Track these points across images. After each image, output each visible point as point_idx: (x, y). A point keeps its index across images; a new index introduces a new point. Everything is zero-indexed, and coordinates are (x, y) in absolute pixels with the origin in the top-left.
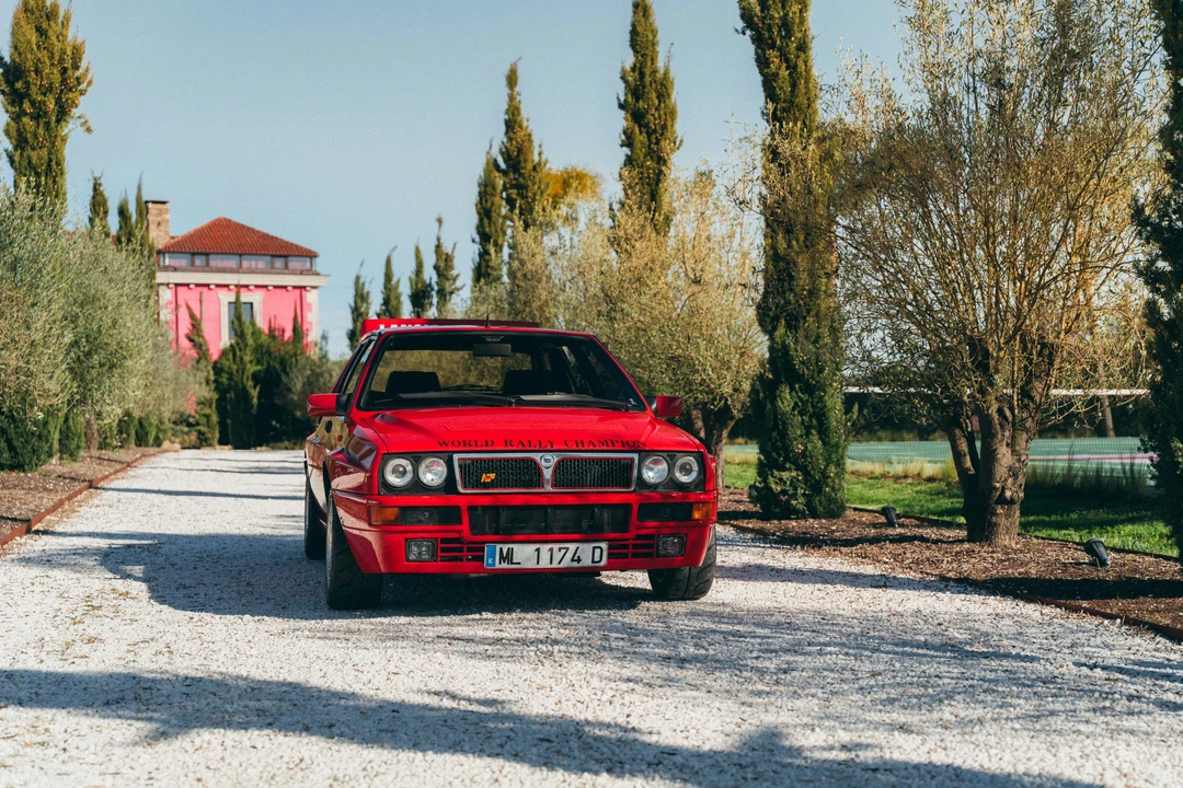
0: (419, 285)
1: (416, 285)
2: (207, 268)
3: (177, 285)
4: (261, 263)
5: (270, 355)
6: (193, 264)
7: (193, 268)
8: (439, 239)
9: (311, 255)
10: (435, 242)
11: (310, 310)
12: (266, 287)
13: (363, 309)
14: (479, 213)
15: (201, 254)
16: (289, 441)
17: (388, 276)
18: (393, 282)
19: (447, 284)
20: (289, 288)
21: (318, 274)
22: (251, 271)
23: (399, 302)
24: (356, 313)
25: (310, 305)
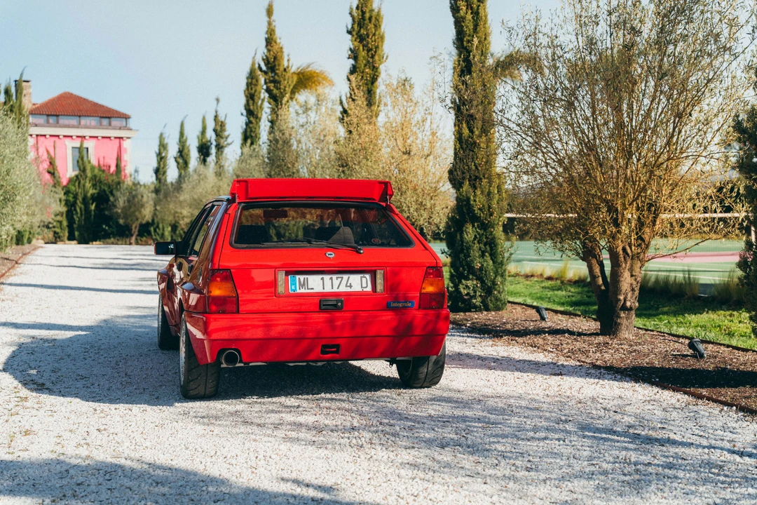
0: (204, 141)
1: (202, 140)
2: (57, 125)
3: (37, 135)
4: (93, 121)
5: (101, 182)
6: (48, 122)
7: (48, 124)
8: (216, 112)
9: (126, 117)
10: (214, 114)
11: (126, 152)
12: (97, 137)
13: (163, 155)
14: (246, 96)
15: (53, 115)
16: (114, 238)
17: (182, 134)
18: (185, 138)
19: (222, 141)
20: (112, 138)
21: (131, 130)
22: (87, 127)
23: (189, 151)
24: (159, 158)
25: (126, 150)
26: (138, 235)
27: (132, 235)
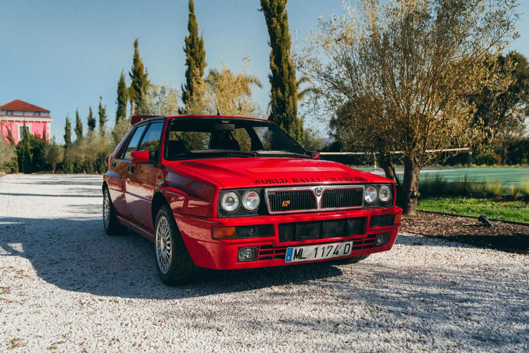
0: (91, 119)
2: (12, 115)
4: (31, 114)
5: (36, 143)
6: (7, 114)
8: (100, 104)
9: (48, 112)
10: (99, 105)
11: (48, 129)
12: (33, 122)
13: (69, 128)
14: (118, 94)
15: (10, 111)
16: (43, 170)
17: (77, 117)
19: (104, 118)
20: (41, 122)
21: (50, 118)
22: (27, 116)
23: (82, 125)
24: (66, 130)
25: (48, 127)
26: (55, 169)
27: (53, 169)
